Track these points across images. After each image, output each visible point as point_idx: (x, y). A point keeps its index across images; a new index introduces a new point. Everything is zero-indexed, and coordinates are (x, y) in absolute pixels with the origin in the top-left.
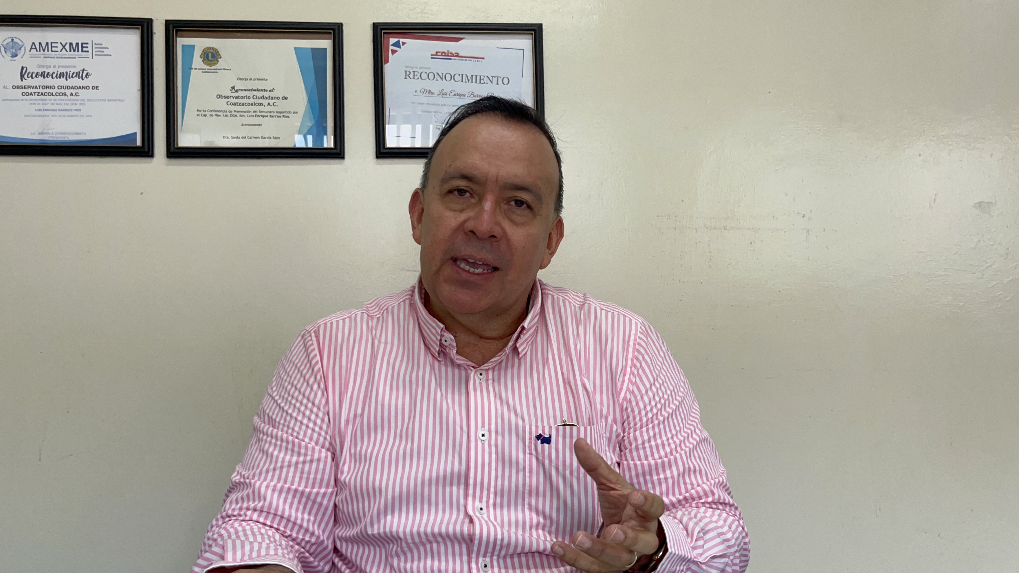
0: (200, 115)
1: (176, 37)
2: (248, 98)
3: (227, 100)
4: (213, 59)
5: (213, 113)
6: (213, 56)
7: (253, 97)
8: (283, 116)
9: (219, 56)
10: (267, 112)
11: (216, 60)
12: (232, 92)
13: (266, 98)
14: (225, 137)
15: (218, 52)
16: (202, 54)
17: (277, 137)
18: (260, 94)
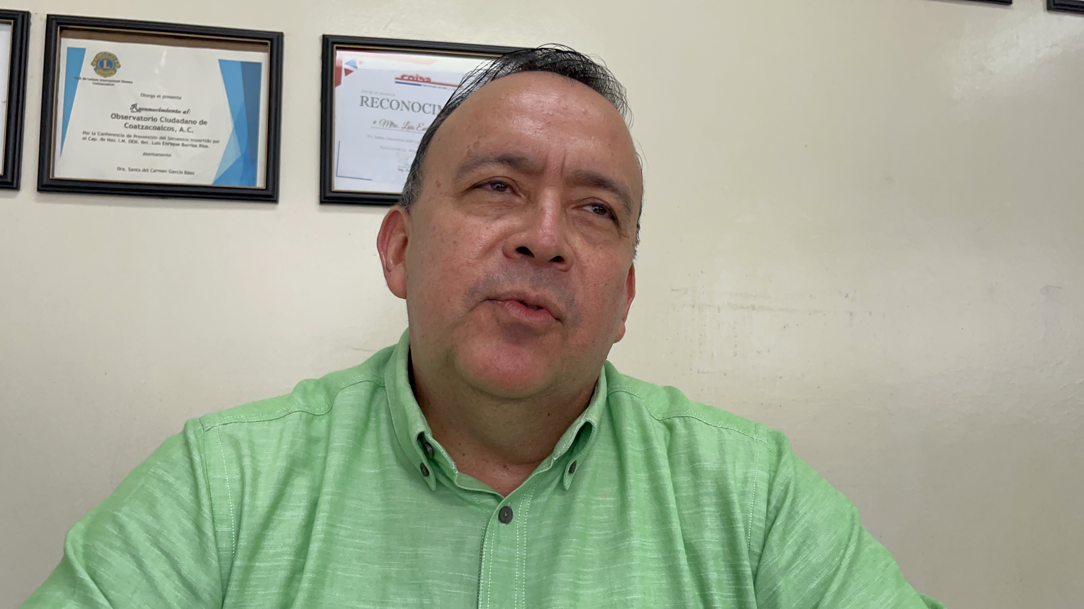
0: (87, 139)
1: (61, 37)
2: (154, 120)
3: (125, 121)
4: (109, 67)
5: (104, 137)
6: (109, 63)
7: (161, 119)
8: (200, 145)
9: (118, 65)
10: (178, 139)
11: (112, 70)
12: (132, 112)
13: (178, 121)
14: (121, 169)
15: (116, 59)
16: (94, 60)
17: (190, 171)
18: (171, 116)
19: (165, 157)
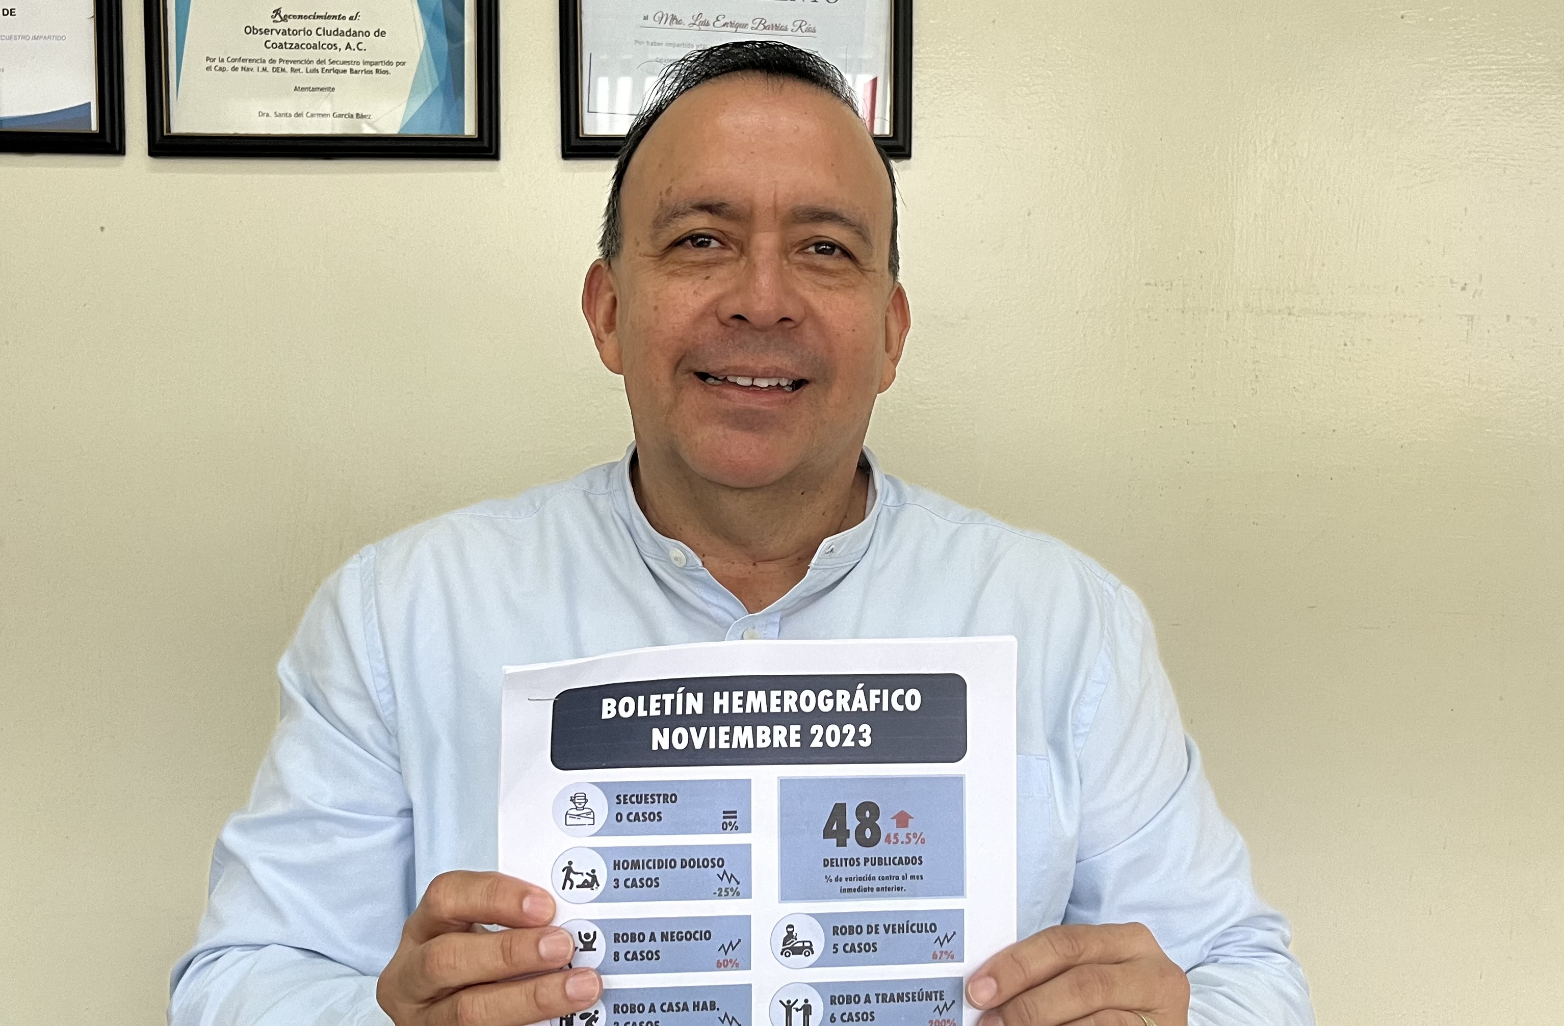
0: (213, 68)
2: (308, 33)
3: (265, 37)
5: (237, 64)
7: (317, 30)
8: (377, 71)
10: (344, 63)
12: (274, 22)
13: (342, 34)
14: (263, 114)
17: (364, 113)
18: (331, 25)
19: (326, 93)
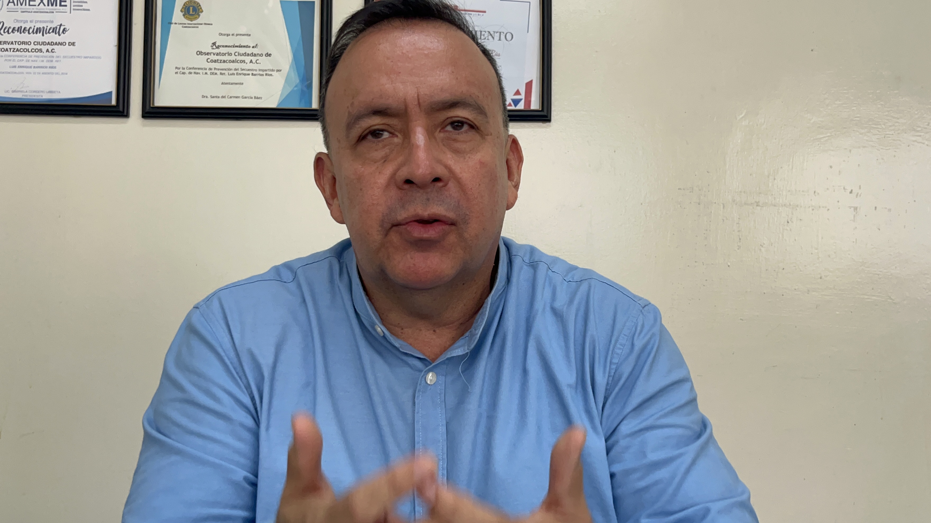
0: (179, 73)
2: (230, 54)
3: (207, 57)
4: (194, 13)
5: (192, 71)
6: (195, 10)
7: (235, 53)
8: (266, 74)
9: (201, 10)
10: (249, 70)
11: (197, 15)
12: (212, 49)
13: (248, 55)
14: (204, 97)
15: (200, 5)
16: (183, 8)
17: (259, 96)
18: (242, 50)
19: (238, 86)
